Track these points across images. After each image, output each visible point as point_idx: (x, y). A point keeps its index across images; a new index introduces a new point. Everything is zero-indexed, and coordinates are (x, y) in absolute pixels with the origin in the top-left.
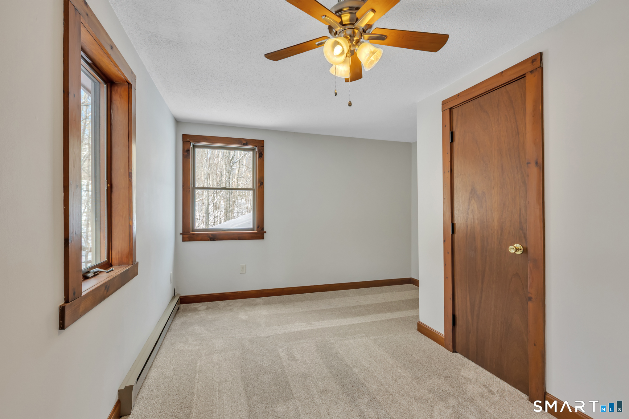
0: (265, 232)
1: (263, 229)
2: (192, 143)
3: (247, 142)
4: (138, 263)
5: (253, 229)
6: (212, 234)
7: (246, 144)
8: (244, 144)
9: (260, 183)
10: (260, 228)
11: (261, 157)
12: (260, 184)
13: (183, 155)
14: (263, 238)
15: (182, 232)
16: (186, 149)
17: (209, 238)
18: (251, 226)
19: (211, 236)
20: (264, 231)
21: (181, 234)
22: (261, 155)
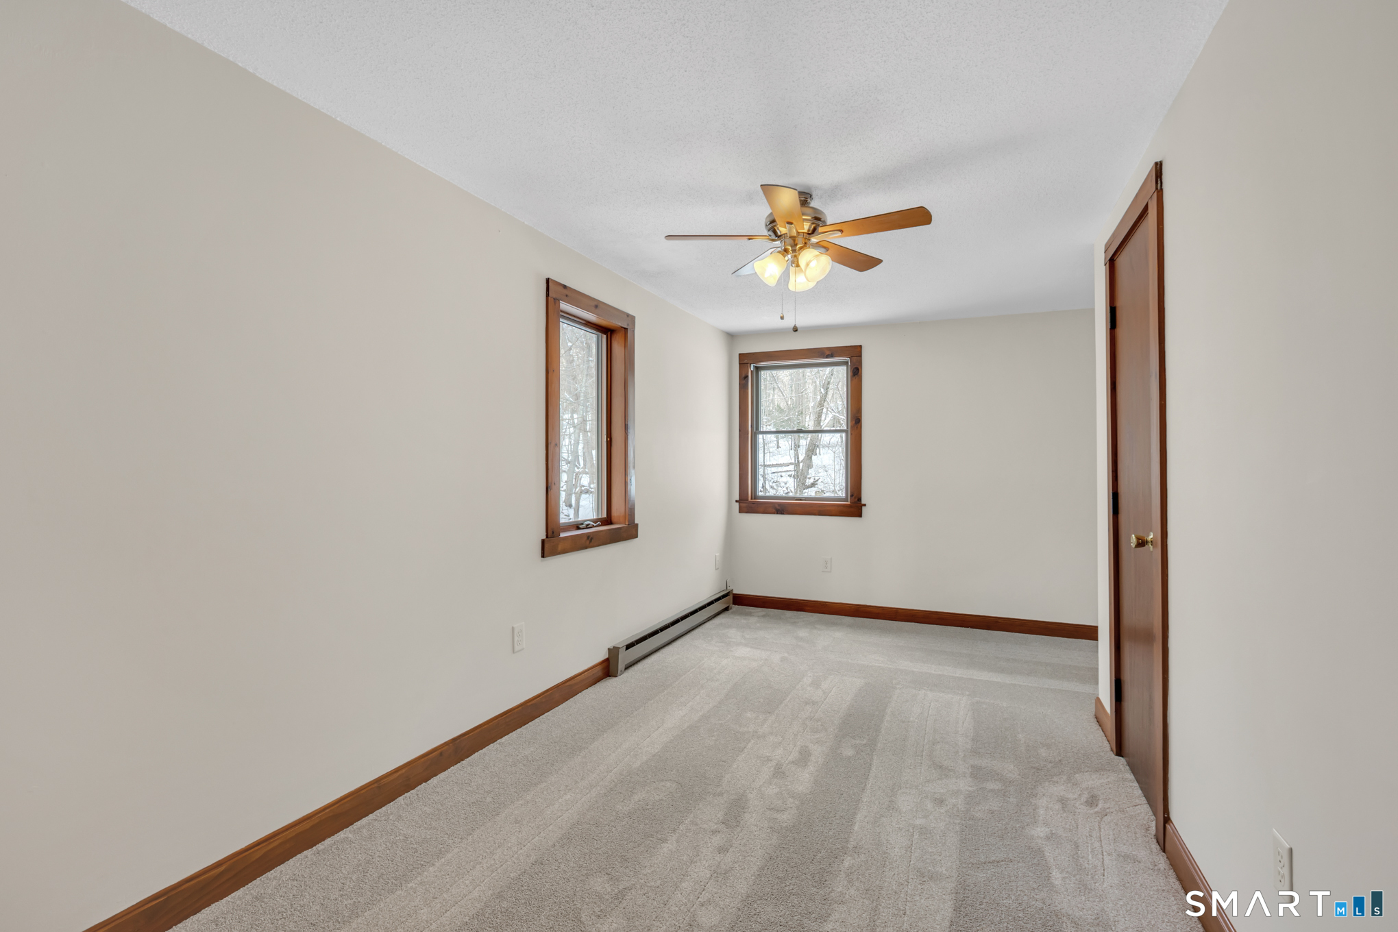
0: (865, 505)
1: (860, 499)
2: (752, 365)
3: (831, 352)
4: (637, 525)
5: (846, 500)
6: (780, 504)
7: (832, 356)
8: (827, 356)
9: (856, 420)
10: (855, 498)
11: (857, 374)
12: (854, 422)
13: (740, 384)
14: (860, 516)
15: (738, 499)
16: (743, 376)
17: (774, 510)
18: (842, 494)
19: (778, 508)
20: (863, 502)
21: (737, 501)
22: (856, 372)
